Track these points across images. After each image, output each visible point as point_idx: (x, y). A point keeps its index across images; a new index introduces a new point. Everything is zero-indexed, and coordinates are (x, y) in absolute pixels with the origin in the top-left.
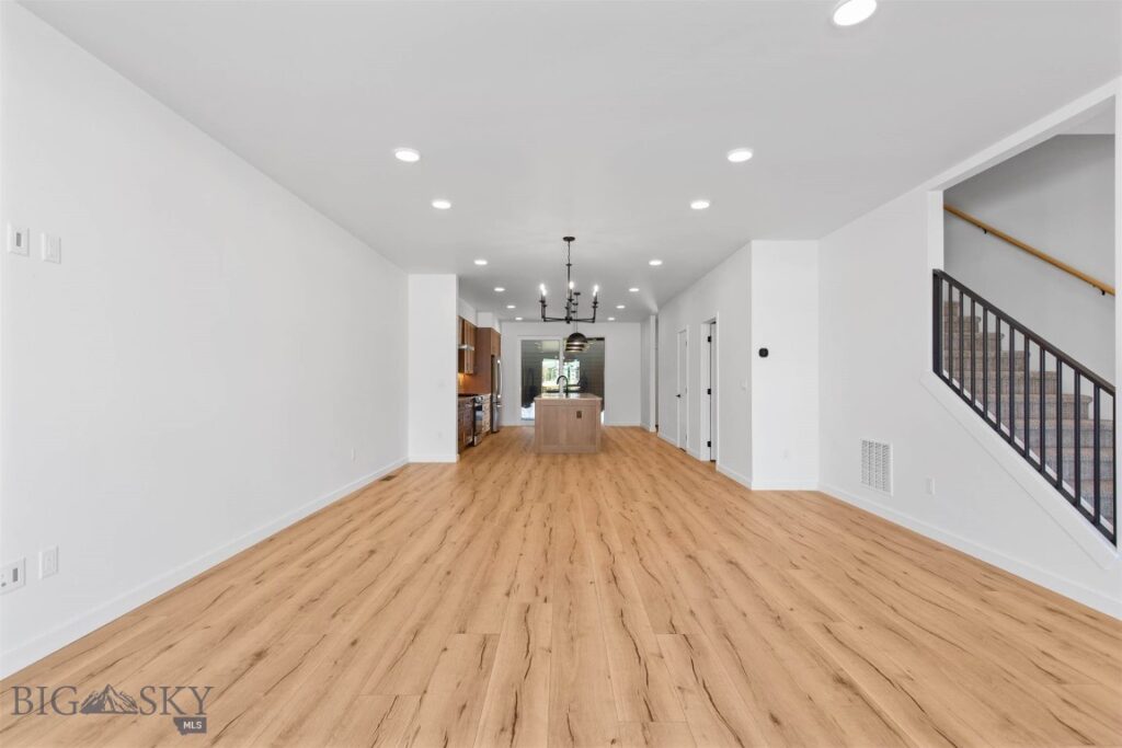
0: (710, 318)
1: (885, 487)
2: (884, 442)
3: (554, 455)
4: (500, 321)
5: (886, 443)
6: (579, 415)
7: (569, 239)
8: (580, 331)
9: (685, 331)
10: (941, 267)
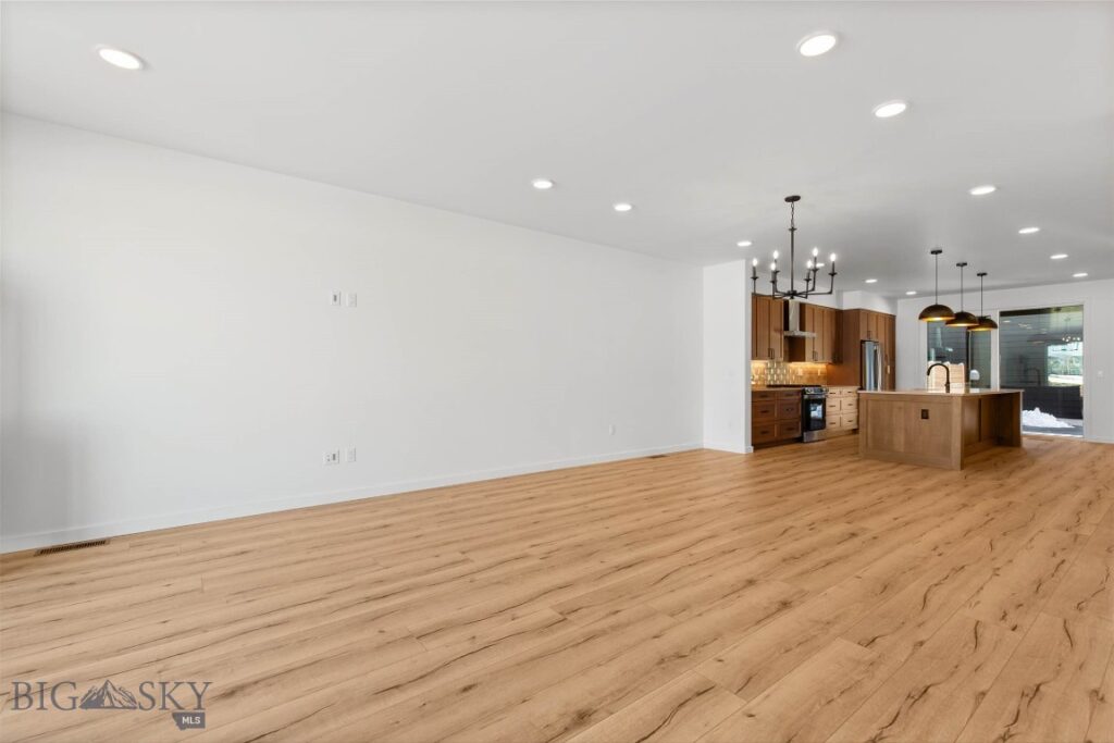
6: (924, 414)
7: (794, 199)
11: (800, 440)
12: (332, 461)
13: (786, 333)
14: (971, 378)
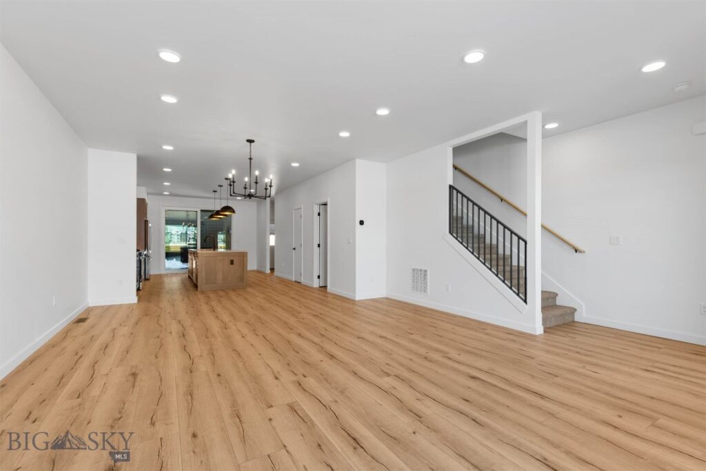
0: (323, 201)
1: (425, 291)
2: (424, 268)
3: (215, 291)
4: (148, 194)
5: (426, 269)
6: (232, 262)
7: (250, 141)
8: (229, 205)
9: (300, 208)
10: (452, 184)
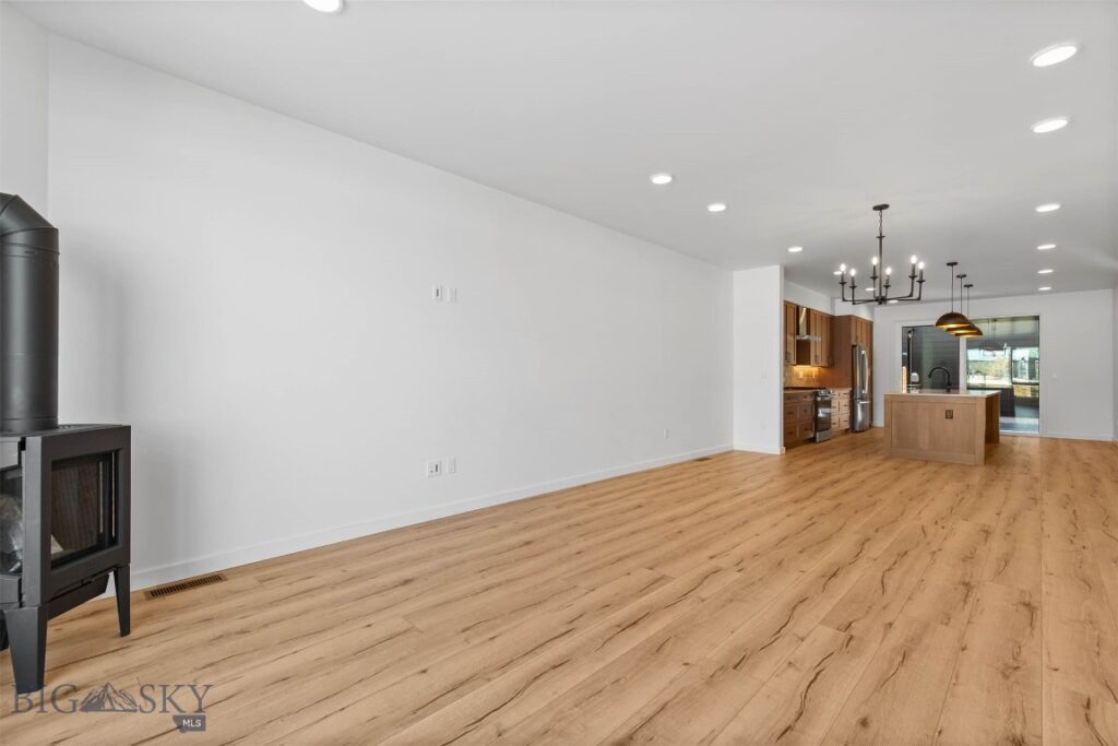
6: (949, 414)
7: (880, 208)
11: (813, 440)
12: (434, 473)
13: (798, 338)
14: (912, 380)
